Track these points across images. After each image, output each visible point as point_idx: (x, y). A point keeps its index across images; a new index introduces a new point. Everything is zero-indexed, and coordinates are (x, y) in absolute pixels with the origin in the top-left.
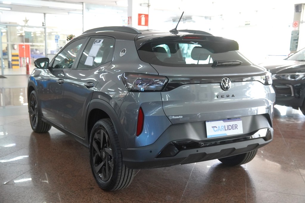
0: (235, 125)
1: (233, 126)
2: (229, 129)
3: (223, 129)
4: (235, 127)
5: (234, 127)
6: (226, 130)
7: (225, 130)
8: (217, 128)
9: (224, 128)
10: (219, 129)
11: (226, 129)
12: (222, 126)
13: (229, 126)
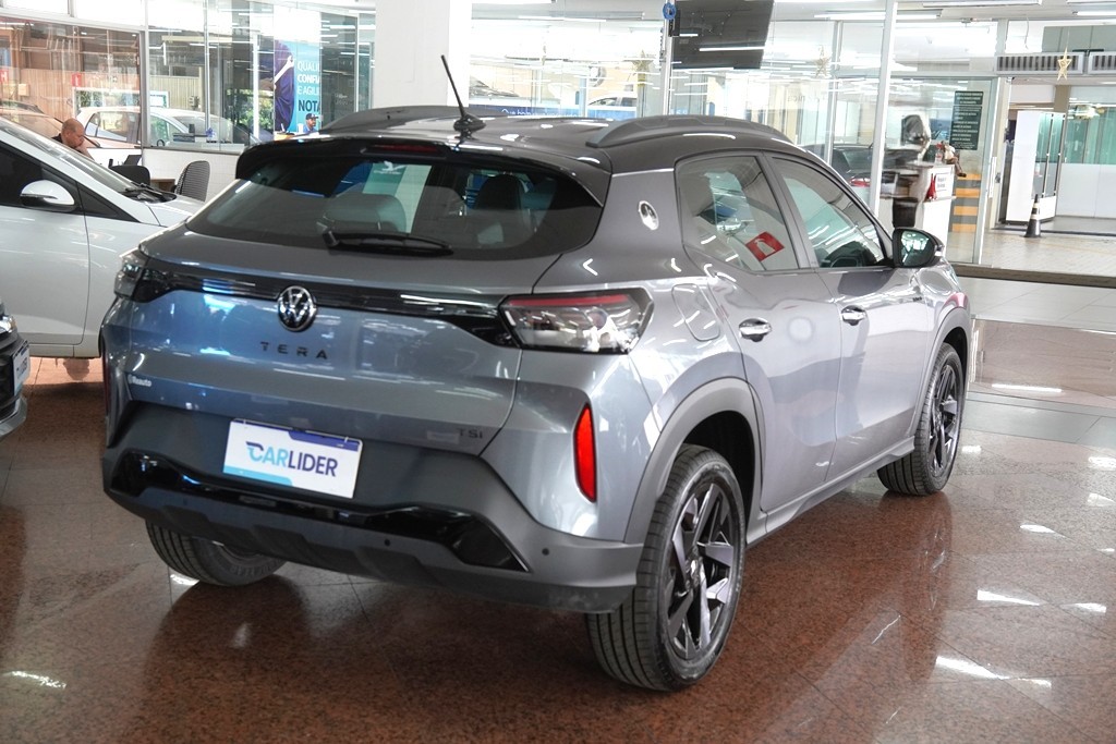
0: (330, 460)
1: (322, 462)
2: (304, 469)
3: (283, 459)
4: (328, 467)
5: (323, 465)
6: (294, 467)
7: (290, 466)
8: (262, 449)
9: (285, 458)
10: (270, 456)
11: (295, 462)
12: (281, 451)
13: (307, 456)
